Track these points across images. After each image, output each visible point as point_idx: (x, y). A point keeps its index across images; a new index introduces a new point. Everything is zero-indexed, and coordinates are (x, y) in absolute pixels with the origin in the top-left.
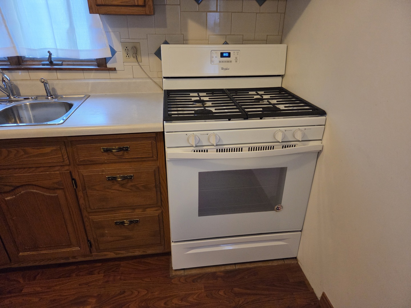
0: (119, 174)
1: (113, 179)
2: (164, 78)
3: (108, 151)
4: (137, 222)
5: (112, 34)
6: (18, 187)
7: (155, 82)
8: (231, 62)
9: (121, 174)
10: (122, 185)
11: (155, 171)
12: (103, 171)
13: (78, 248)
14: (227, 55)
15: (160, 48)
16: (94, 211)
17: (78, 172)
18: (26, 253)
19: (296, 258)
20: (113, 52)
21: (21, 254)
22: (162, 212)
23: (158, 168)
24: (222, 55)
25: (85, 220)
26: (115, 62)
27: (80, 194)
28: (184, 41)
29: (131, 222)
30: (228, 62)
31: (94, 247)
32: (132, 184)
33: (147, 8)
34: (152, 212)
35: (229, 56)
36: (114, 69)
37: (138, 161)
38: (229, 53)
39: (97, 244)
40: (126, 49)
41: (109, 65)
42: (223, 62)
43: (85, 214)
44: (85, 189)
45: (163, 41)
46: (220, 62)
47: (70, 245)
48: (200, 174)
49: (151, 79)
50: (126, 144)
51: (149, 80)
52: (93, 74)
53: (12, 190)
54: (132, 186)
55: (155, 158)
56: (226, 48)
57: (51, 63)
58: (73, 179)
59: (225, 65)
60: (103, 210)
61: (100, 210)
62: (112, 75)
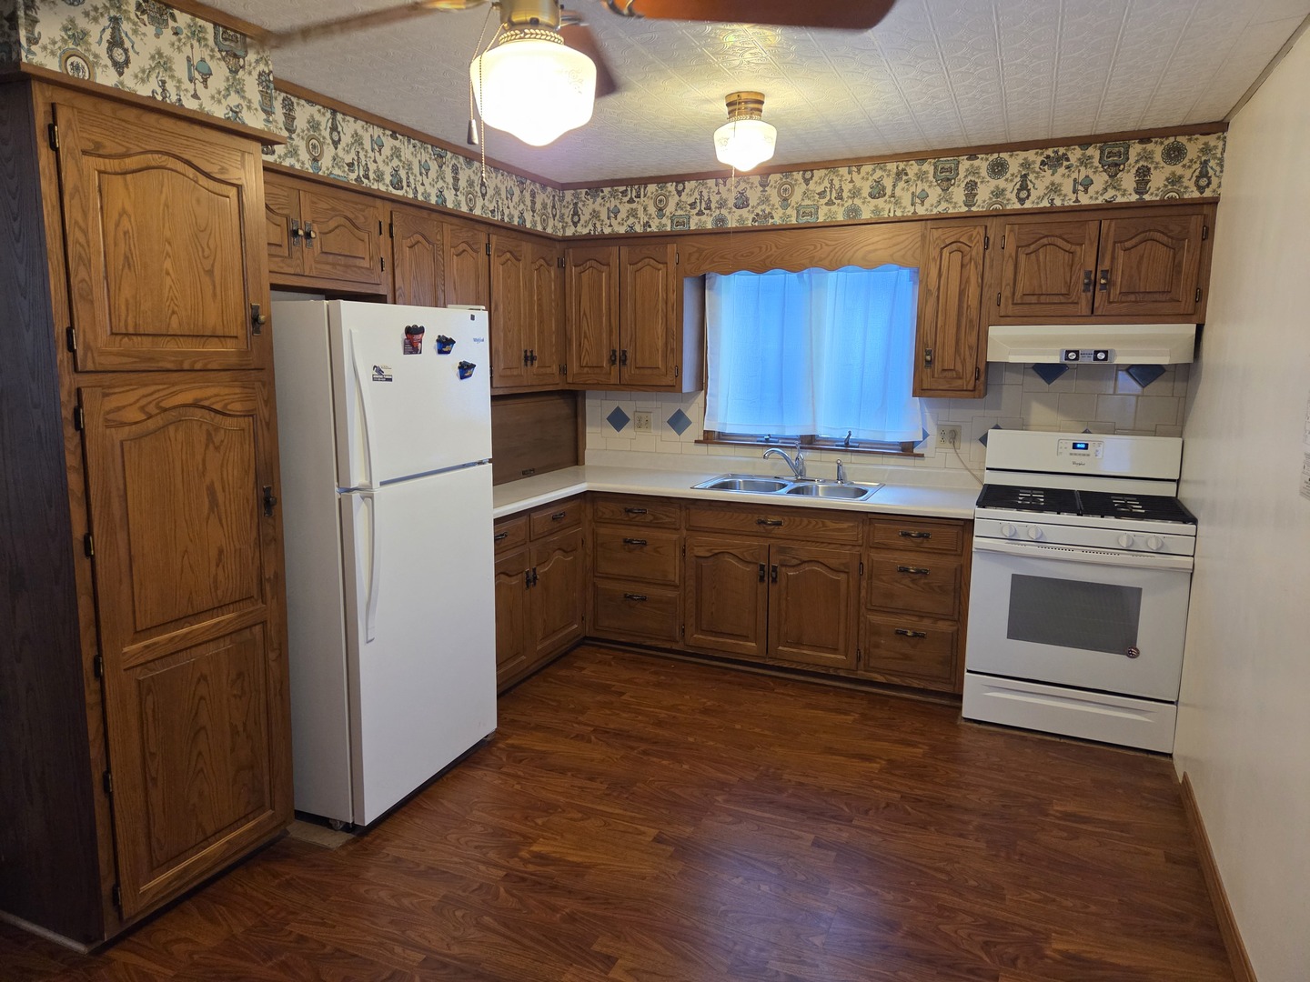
0: (913, 565)
1: (904, 570)
2: (988, 469)
3: (906, 535)
4: (923, 636)
5: (928, 414)
6: (805, 562)
7: (973, 475)
8: (1088, 455)
9: (916, 565)
10: (913, 581)
11: (956, 569)
12: (895, 559)
13: (844, 657)
14: (1083, 446)
15: (986, 435)
16: (875, 608)
17: (869, 555)
18: (785, 649)
19: (1170, 755)
20: (925, 435)
21: (780, 648)
22: (958, 630)
23: (961, 566)
24: (1075, 446)
25: (862, 619)
26: (926, 447)
27: (864, 584)
28: (1023, 426)
29: (915, 635)
30: (1084, 455)
31: (862, 663)
32: (926, 581)
33: (977, 392)
34: (944, 626)
35: (1086, 448)
36: (922, 456)
37: (934, 553)
38: (1087, 445)
39: (867, 657)
40: (942, 433)
41: (916, 451)
42: (1076, 454)
43: (863, 610)
44: (871, 578)
45: (993, 425)
46: (1071, 454)
47: (835, 650)
48: (1014, 576)
49: (969, 471)
50: (926, 530)
51: (966, 472)
52: (893, 460)
53: (799, 564)
54: (924, 583)
55: (959, 552)
56: (1081, 438)
57: (847, 445)
58: (861, 563)
59: (1078, 459)
60: (885, 610)
61: (882, 609)
62: (918, 462)
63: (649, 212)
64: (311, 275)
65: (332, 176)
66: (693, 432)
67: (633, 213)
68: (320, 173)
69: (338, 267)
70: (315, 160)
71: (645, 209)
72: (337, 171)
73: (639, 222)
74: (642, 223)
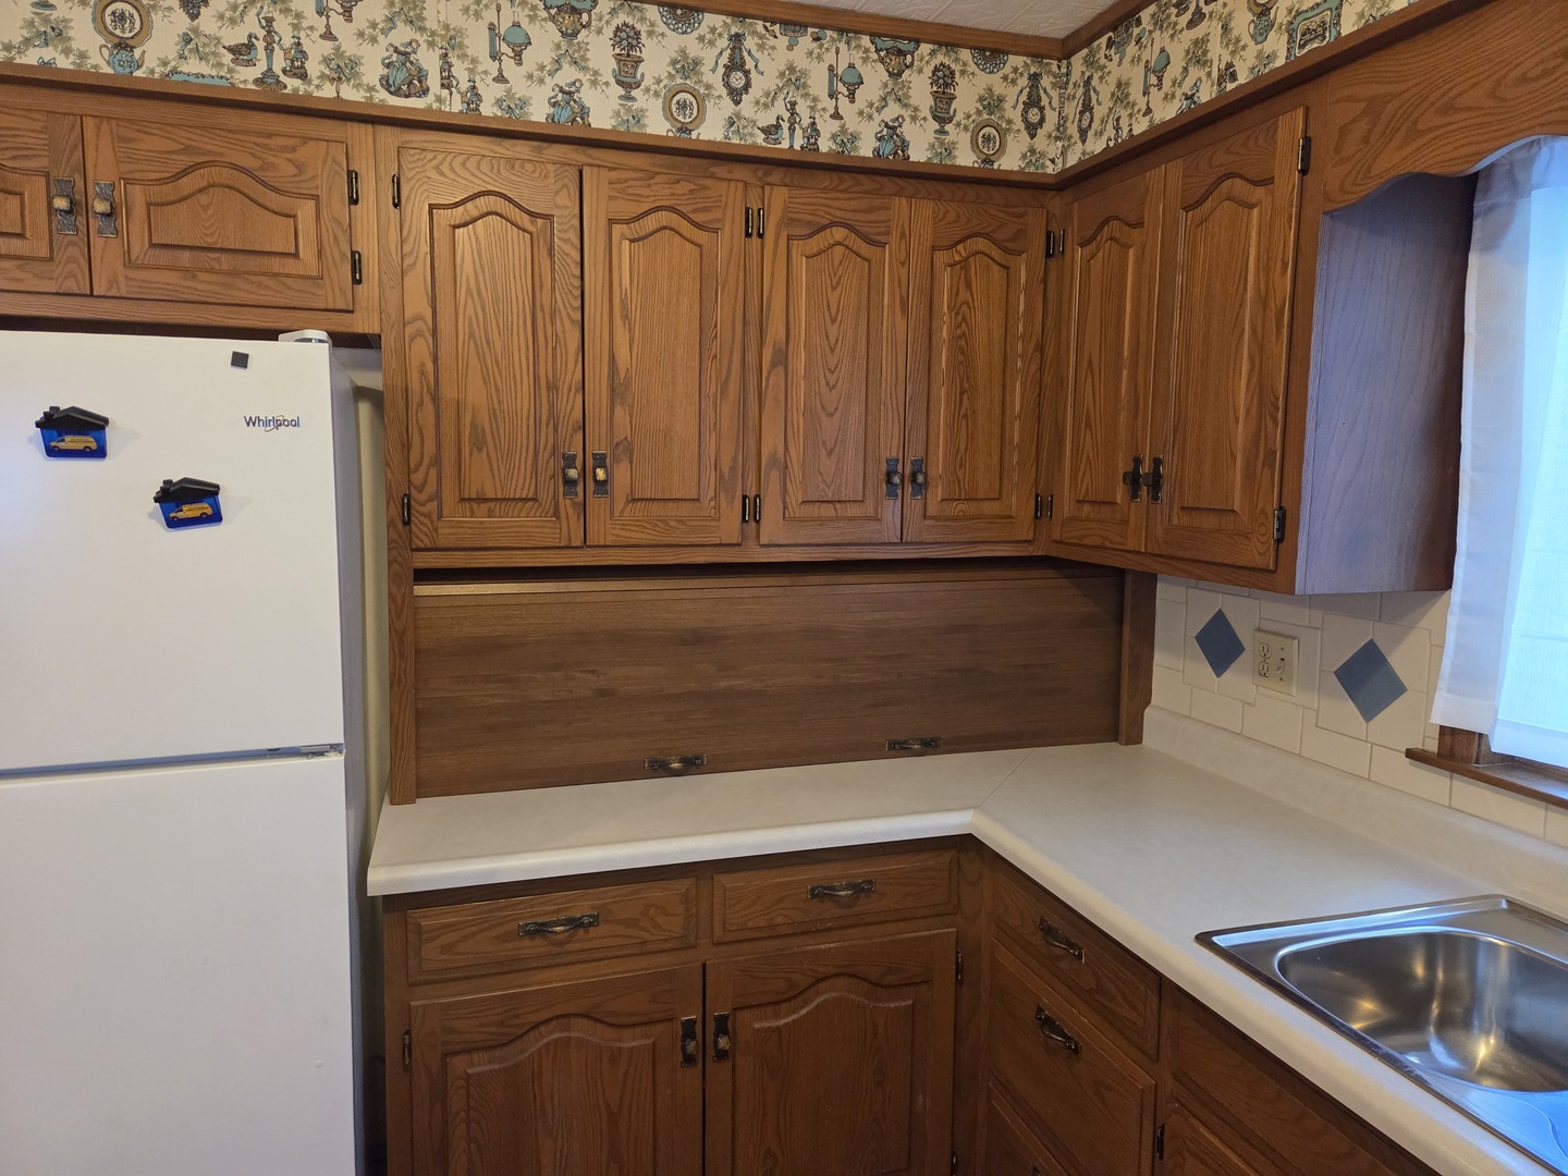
63: (1235, 33)
64: (114, 293)
65: (176, 78)
66: (1405, 725)
67: (1197, 55)
68: (138, 73)
69: (202, 276)
70: (123, 45)
71: (1226, 28)
72: (193, 66)
73: (1209, 74)
74: (1215, 74)
